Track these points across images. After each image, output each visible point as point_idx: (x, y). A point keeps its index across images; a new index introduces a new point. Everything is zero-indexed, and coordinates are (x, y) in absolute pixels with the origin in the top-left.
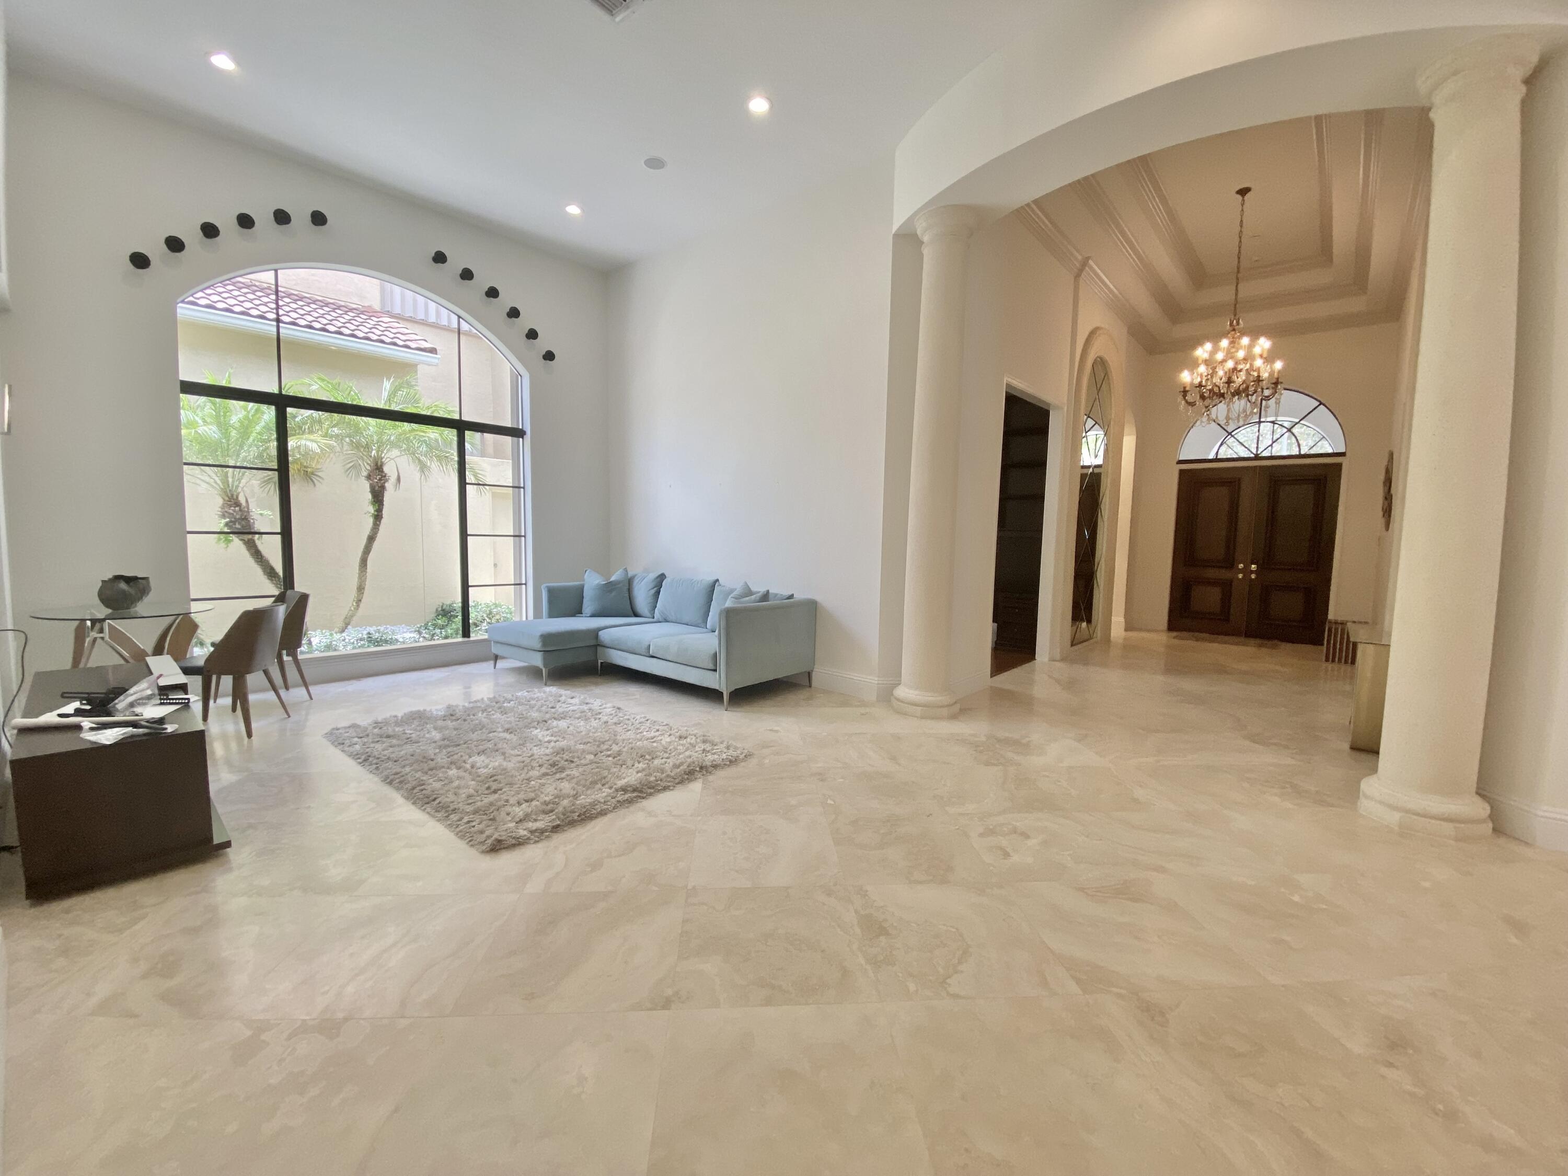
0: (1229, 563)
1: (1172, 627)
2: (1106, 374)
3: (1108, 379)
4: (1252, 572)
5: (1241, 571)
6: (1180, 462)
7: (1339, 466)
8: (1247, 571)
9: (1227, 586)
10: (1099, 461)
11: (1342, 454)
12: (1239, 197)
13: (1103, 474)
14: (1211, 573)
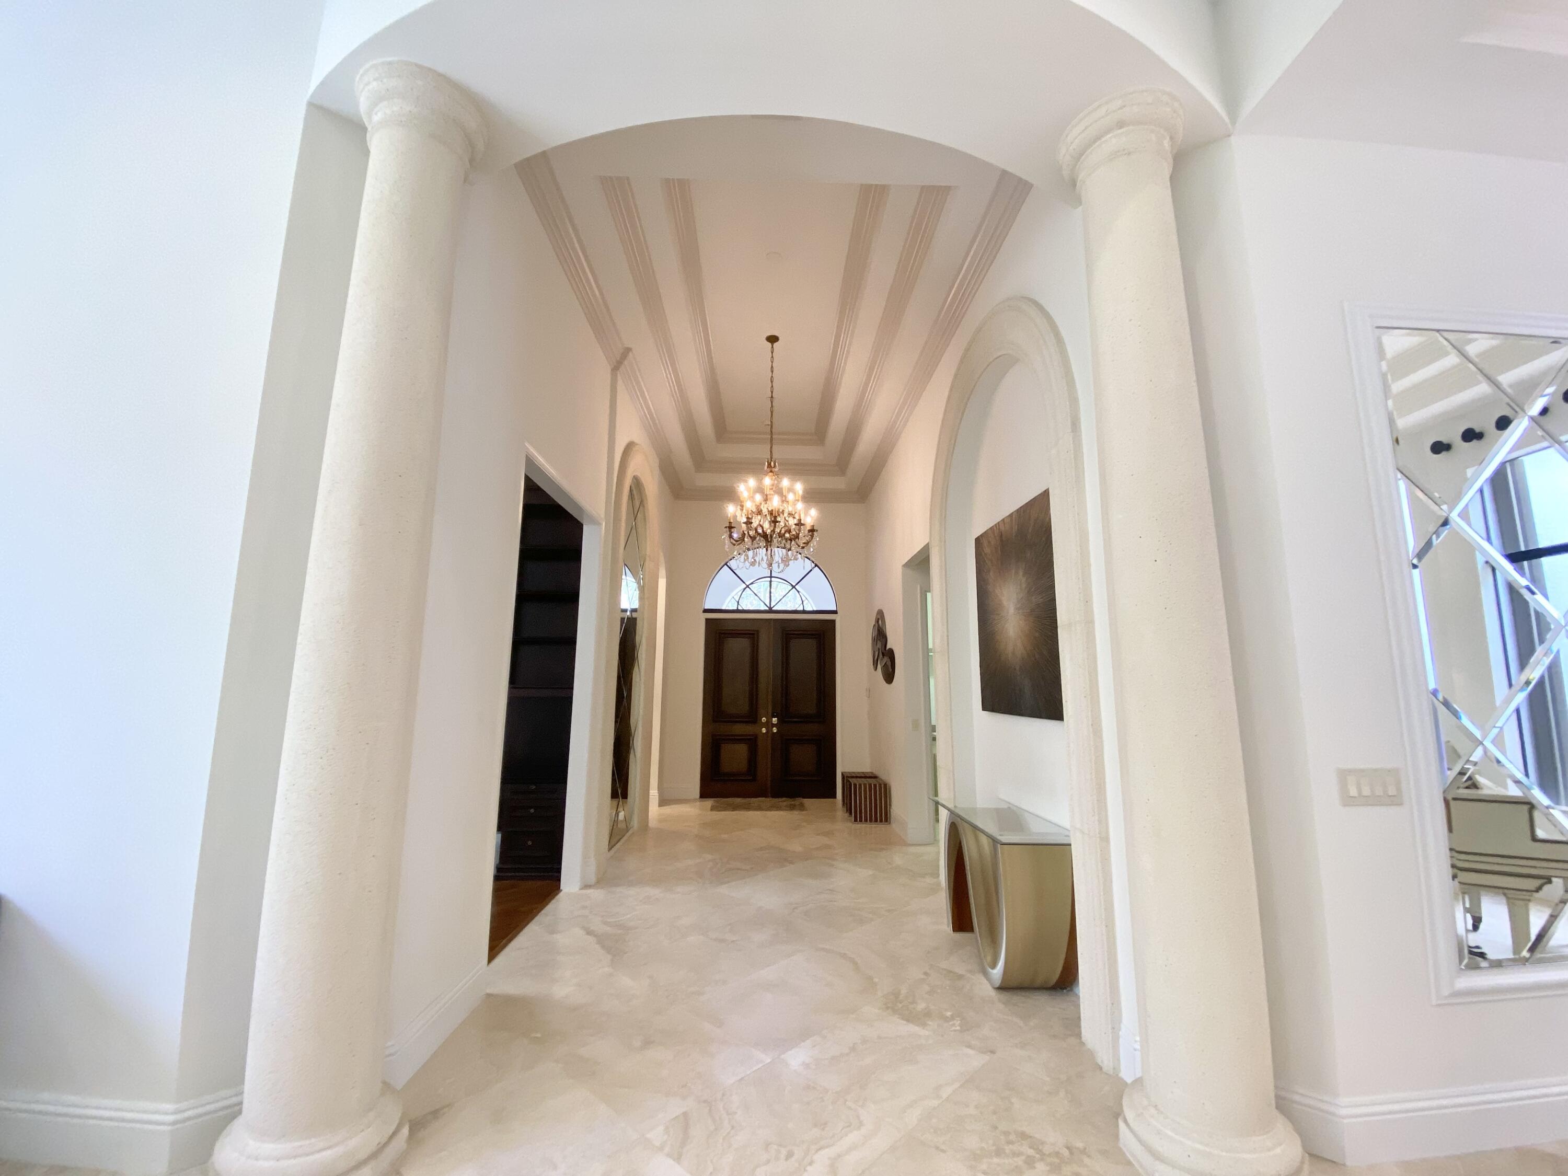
0: (752, 718)
1: (705, 794)
2: (642, 502)
3: (644, 507)
4: (773, 725)
5: (764, 725)
6: (706, 611)
7: (833, 622)
8: (769, 725)
9: (752, 741)
10: (636, 605)
11: (835, 612)
12: (770, 344)
13: (638, 619)
14: (740, 729)
